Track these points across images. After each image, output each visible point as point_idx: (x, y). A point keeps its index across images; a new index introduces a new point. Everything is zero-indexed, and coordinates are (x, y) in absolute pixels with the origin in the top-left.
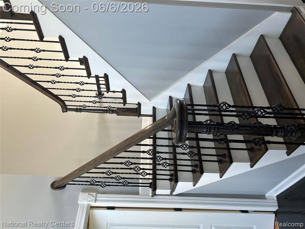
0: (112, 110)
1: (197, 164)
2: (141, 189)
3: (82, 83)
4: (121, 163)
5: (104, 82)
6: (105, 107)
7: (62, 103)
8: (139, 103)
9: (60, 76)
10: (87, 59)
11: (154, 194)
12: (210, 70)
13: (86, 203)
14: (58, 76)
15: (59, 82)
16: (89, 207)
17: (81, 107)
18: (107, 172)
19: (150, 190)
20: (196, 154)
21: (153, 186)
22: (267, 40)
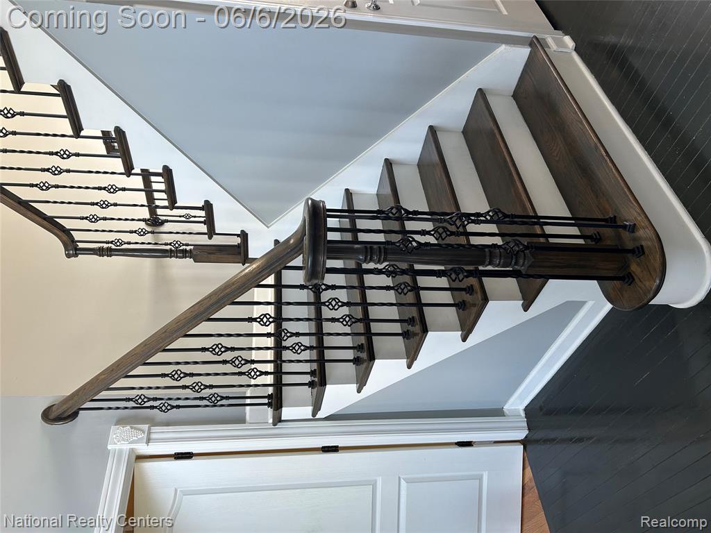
0: (182, 250)
1: (362, 344)
2: (251, 410)
3: (112, 187)
4: (204, 350)
5: (162, 187)
6: (166, 244)
7: (64, 234)
8: (243, 231)
9: (60, 173)
10: (124, 132)
11: (278, 420)
12: (386, 160)
13: (126, 447)
14: (57, 171)
15: (57, 187)
16: (134, 458)
17: (110, 245)
18: (173, 373)
19: (270, 411)
20: (358, 320)
21: (276, 402)
22: (490, 99)
